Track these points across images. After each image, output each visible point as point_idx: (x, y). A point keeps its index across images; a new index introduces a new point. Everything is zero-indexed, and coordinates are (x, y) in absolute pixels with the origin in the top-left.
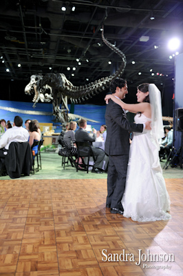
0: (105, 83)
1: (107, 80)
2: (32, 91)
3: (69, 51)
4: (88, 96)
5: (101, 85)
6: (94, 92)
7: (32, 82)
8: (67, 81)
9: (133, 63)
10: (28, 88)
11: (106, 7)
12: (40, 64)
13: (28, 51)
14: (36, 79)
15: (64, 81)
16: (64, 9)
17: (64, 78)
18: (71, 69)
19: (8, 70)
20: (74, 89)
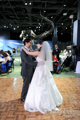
0: (47, 34)
2: (22, 37)
3: (38, 20)
4: (40, 39)
5: (45, 35)
6: (43, 38)
7: (22, 34)
8: (33, 33)
9: (62, 24)
10: (21, 36)
11: (45, 2)
12: (26, 26)
13: (20, 21)
14: (24, 32)
19: (14, 29)
20: (35, 36)
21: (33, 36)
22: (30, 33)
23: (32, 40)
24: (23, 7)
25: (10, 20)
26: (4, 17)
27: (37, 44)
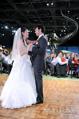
0: (70, 36)
1: (71, 34)
4: (63, 42)
5: (69, 37)
8: (56, 36)
13: (44, 25)
14: (47, 36)
15: (55, 36)
16: (48, 5)
17: (55, 35)
18: (63, 31)
20: (58, 39)
21: (56, 39)
22: (53, 36)
23: (55, 43)
24: (46, 9)
25: (34, 24)
26: (28, 20)
27: (62, 50)
